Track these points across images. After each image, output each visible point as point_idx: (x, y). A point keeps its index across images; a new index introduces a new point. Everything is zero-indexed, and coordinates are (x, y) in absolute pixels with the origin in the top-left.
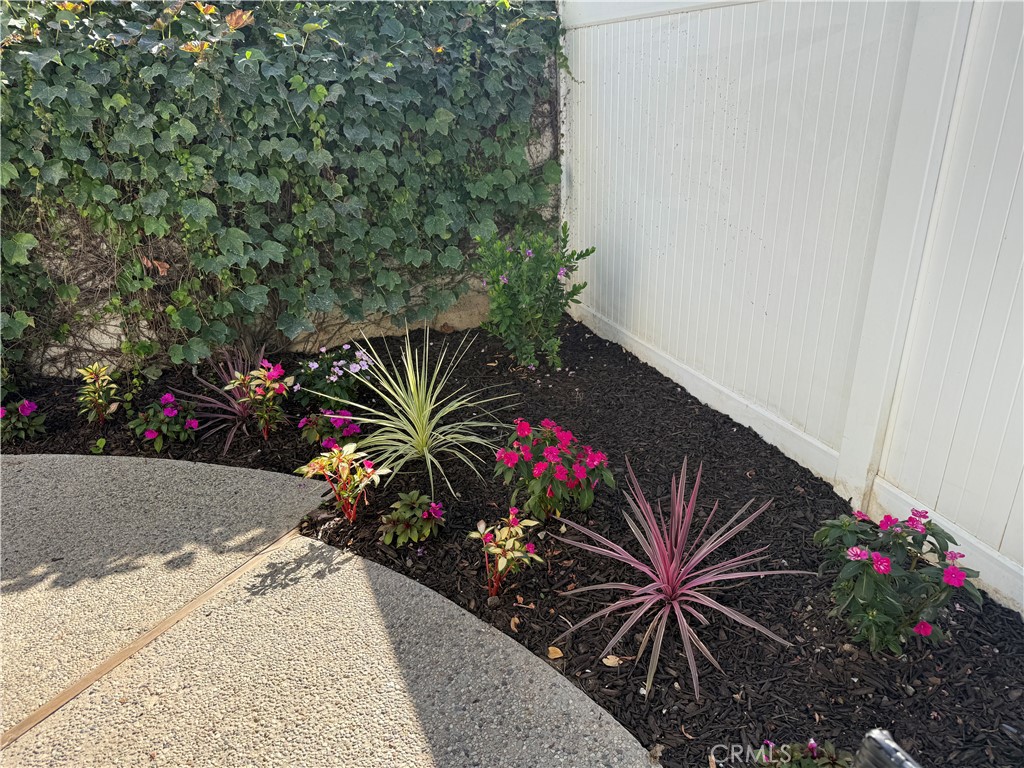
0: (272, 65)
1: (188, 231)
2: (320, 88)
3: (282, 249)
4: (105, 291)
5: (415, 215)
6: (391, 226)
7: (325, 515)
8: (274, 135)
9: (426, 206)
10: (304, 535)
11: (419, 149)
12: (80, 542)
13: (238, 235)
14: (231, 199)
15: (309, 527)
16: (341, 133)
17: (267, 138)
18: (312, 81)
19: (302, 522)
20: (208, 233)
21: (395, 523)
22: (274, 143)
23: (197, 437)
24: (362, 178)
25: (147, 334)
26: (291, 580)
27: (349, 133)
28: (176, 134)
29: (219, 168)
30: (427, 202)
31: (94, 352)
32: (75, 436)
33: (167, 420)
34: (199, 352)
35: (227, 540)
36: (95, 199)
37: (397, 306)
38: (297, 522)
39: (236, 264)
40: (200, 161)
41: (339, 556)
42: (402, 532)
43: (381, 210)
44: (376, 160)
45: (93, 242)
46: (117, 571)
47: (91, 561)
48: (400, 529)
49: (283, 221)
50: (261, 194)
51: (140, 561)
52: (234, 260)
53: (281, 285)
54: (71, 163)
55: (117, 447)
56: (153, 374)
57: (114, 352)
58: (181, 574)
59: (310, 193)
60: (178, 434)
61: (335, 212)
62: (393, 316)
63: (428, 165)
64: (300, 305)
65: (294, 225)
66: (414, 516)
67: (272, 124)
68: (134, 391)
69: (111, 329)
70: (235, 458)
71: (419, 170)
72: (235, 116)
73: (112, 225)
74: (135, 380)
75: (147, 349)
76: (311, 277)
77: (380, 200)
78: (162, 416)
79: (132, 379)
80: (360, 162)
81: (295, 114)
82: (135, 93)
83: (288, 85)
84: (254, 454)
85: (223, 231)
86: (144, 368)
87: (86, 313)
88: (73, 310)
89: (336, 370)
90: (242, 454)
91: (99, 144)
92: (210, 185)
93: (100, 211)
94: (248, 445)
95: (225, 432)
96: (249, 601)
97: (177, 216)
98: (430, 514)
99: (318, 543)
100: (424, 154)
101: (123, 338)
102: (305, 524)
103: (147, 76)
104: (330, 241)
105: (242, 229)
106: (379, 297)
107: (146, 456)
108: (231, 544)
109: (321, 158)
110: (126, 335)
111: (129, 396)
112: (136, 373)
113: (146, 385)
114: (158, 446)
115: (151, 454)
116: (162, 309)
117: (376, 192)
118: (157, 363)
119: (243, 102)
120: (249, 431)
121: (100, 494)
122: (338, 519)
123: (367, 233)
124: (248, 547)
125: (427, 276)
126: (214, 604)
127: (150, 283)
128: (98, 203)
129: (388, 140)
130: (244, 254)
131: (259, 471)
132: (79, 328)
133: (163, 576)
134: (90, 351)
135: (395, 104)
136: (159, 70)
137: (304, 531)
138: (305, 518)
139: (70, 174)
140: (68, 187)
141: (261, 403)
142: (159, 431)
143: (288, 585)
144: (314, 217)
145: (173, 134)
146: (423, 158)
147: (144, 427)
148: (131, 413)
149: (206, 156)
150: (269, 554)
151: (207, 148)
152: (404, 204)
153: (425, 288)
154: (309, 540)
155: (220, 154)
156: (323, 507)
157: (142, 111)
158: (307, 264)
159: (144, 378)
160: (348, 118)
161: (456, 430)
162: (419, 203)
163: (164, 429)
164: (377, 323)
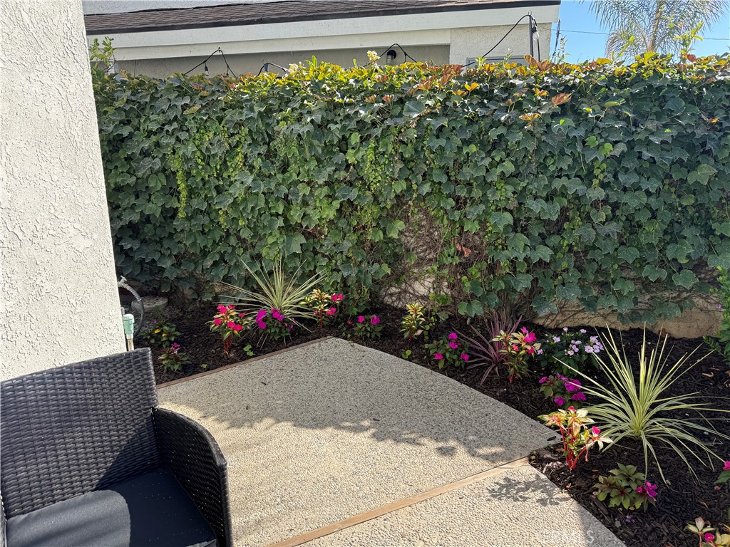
0: (576, 129)
1: (490, 232)
2: (608, 146)
3: (550, 252)
4: (430, 260)
5: (660, 241)
6: (637, 247)
7: (549, 456)
8: (564, 175)
9: (672, 235)
10: (532, 465)
11: (675, 193)
12: (389, 413)
13: (522, 239)
14: (523, 214)
15: (537, 460)
16: (615, 176)
17: (559, 177)
18: (602, 140)
19: (532, 455)
20: (502, 235)
21: (611, 486)
22: (564, 181)
23: (466, 366)
24: (622, 211)
25: (446, 290)
26: (521, 497)
27: (622, 178)
28: (501, 170)
29: (521, 195)
30: (672, 233)
31: (413, 295)
32: (394, 344)
33: (450, 350)
34: (477, 309)
35: (478, 447)
36: (441, 205)
37: (626, 308)
38: (528, 453)
39: (516, 258)
40: (510, 188)
41: (559, 494)
42: (616, 496)
43: (631, 234)
44: (638, 199)
45: (431, 230)
46: (407, 441)
47: (394, 429)
48: (614, 493)
49: (554, 234)
50: (546, 213)
51: (422, 440)
52: (515, 255)
53: (542, 276)
54: (434, 183)
55: (416, 358)
56: (443, 317)
57: (424, 298)
58: (445, 460)
59: (580, 216)
60: (454, 361)
61: (596, 232)
62: (621, 314)
63: (681, 205)
64: (552, 293)
65: (562, 237)
66: (629, 487)
67: (566, 168)
68: (431, 325)
69: (426, 283)
70: (487, 389)
71: (672, 208)
72: (542, 161)
73: (446, 222)
74: (432, 318)
75: (444, 300)
76: (564, 275)
77: (633, 227)
78: (448, 347)
79: (431, 317)
80: (625, 198)
81: (584, 162)
82: (482, 145)
83: (584, 142)
84: (502, 390)
85: (512, 235)
86: (438, 311)
87: (416, 271)
88: (410, 268)
89: (574, 347)
90: (492, 388)
91: (453, 174)
92: (513, 204)
93: (442, 212)
94: (498, 383)
95: (483, 369)
96: (489, 500)
97: (486, 221)
98: (644, 491)
99: (543, 477)
100: (679, 196)
101: (431, 290)
102: (533, 457)
103: (493, 134)
104: (586, 252)
105: (525, 234)
106: (613, 298)
107: (432, 369)
108: (481, 451)
109: (597, 193)
110: (434, 288)
111: (428, 327)
112: (434, 314)
113: (438, 323)
114: (441, 365)
115: (435, 369)
116: (459, 277)
117: (631, 221)
118: (446, 310)
119: (550, 152)
120: (499, 373)
121: (404, 386)
122: (560, 463)
123: (616, 249)
124: (491, 458)
125: (657, 289)
126: (465, 492)
127: (457, 260)
128: (442, 208)
129: (653, 185)
130: (523, 252)
131: (503, 404)
132: (409, 279)
133: (435, 457)
134: (412, 294)
135: (665, 160)
136: (502, 130)
137: (532, 462)
138: (535, 453)
139: (432, 190)
140: (429, 197)
141: (514, 356)
142: (444, 355)
143: (518, 500)
144: (579, 232)
145: (499, 170)
146: (678, 200)
147: (435, 350)
148: (427, 338)
149: (515, 185)
150: (506, 470)
151: (517, 180)
152: (652, 232)
153: (652, 298)
154: (536, 471)
155: (525, 185)
156: (548, 449)
157: (484, 155)
158: (564, 265)
159: (437, 317)
160: (623, 167)
161: (673, 424)
162: (665, 232)
163: (448, 355)
164: (605, 317)
